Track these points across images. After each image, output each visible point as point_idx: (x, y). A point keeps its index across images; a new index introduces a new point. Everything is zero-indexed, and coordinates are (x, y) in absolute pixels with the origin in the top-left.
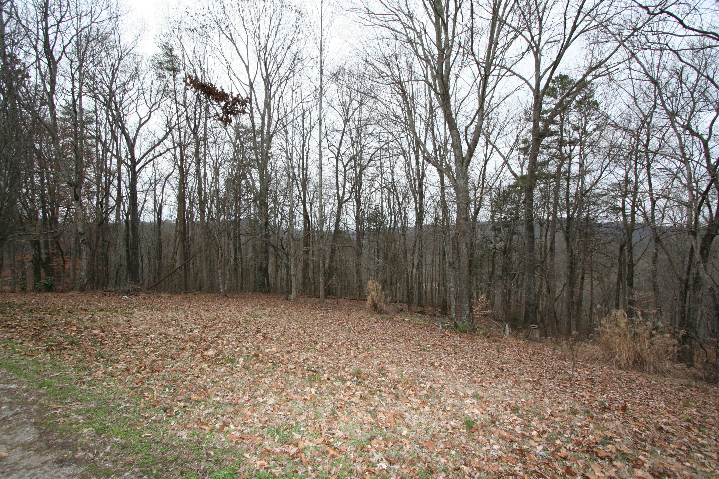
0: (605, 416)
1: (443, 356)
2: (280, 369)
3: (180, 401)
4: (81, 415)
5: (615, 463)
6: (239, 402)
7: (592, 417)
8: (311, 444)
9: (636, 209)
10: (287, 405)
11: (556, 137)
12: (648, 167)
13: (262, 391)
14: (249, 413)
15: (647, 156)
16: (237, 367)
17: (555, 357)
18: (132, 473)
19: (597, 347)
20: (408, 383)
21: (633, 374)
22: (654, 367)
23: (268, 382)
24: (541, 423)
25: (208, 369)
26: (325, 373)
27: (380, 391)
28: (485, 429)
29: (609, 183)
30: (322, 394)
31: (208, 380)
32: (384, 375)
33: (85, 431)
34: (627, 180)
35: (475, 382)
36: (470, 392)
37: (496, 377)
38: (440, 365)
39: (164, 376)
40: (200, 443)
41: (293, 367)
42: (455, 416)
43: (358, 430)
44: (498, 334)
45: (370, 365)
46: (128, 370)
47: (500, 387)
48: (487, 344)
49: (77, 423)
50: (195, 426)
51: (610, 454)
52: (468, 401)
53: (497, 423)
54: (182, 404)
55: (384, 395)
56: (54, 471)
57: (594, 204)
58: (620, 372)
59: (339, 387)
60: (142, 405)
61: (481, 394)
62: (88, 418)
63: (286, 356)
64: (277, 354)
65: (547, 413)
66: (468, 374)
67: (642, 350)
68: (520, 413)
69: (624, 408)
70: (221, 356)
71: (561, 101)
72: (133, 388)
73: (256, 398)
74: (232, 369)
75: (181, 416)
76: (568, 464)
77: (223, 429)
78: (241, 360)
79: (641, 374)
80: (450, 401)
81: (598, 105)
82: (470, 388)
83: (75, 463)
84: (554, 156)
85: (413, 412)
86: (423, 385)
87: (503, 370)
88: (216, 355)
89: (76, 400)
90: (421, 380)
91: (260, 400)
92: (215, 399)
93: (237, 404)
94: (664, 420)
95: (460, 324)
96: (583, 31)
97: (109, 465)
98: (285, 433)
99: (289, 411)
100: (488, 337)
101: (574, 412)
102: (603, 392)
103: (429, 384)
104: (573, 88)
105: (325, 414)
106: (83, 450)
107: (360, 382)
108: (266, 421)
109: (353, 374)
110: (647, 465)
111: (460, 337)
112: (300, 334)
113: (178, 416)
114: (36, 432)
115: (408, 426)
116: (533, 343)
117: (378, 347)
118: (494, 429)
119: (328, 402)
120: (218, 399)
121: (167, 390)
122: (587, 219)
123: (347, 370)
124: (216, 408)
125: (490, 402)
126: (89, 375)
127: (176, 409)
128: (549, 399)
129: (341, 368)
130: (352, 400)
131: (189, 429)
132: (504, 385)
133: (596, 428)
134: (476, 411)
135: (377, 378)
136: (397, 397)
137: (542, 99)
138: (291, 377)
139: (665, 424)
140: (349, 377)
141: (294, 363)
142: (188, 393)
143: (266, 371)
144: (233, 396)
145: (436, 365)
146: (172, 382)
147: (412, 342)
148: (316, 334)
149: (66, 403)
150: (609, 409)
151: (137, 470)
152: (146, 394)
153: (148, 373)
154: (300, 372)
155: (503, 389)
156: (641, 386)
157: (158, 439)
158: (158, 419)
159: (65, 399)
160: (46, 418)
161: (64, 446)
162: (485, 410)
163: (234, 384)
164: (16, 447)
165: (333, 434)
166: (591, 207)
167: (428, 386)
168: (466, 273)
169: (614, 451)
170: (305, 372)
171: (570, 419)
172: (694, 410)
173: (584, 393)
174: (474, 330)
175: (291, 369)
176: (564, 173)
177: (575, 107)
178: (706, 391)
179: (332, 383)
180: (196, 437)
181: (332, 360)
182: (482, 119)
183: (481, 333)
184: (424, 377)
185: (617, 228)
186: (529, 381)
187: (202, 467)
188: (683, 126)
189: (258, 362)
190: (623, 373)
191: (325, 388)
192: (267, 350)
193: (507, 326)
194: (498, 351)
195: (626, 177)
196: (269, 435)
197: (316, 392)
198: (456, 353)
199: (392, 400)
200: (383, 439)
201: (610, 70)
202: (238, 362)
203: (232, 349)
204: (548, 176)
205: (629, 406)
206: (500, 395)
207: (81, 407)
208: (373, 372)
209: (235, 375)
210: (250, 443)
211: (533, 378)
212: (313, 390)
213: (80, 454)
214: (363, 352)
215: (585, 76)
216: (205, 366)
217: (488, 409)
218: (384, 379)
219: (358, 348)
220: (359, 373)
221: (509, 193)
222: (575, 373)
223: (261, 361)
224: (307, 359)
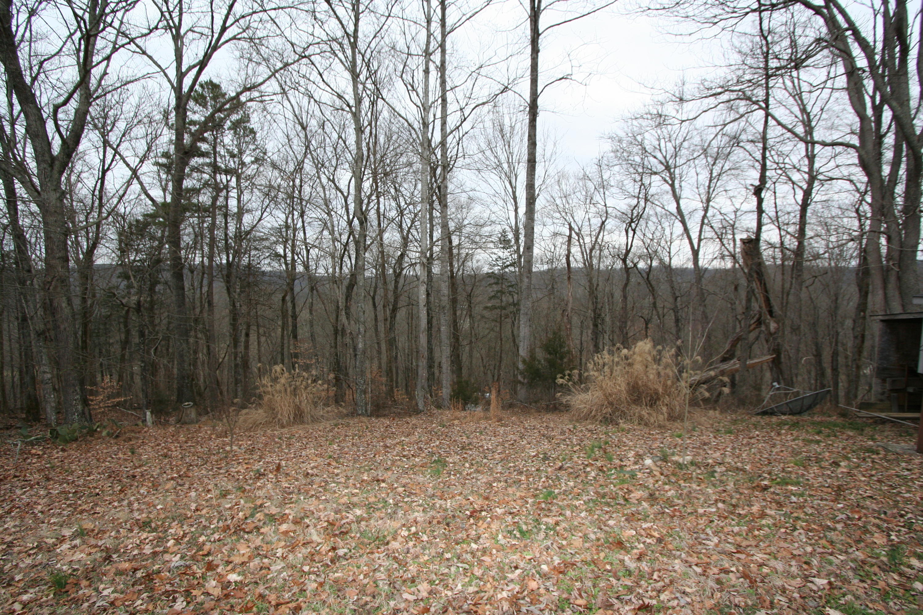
0: (259, 484)
1: (19, 492)
5: (262, 530)
7: (244, 491)
9: (296, 257)
11: (208, 160)
12: (302, 215)
15: (301, 203)
17: (213, 436)
19: (260, 411)
21: (294, 429)
22: (312, 416)
24: (182, 527)
28: (92, 575)
29: (269, 226)
34: (287, 227)
35: (82, 511)
36: (67, 532)
37: (121, 491)
38: (11, 511)
42: (33, 584)
44: (134, 427)
47: (125, 503)
48: (115, 448)
51: (258, 524)
52: (65, 547)
53: (115, 556)
57: (256, 249)
58: (283, 430)
61: (88, 525)
65: (190, 510)
66: (70, 505)
67: (300, 402)
68: (153, 525)
69: (279, 467)
71: (212, 115)
76: (211, 558)
79: (301, 426)
80: (26, 562)
81: (255, 133)
82: (69, 525)
84: (206, 184)
87: (134, 477)
94: (312, 465)
95: (63, 430)
96: (234, 38)
100: (117, 436)
101: (224, 495)
102: (261, 457)
104: (225, 104)
110: (291, 517)
111: (63, 450)
116: (185, 427)
118: (108, 567)
122: (249, 266)
125: (104, 532)
128: (197, 490)
132: (132, 498)
133: (246, 502)
134: (78, 556)
137: (186, 104)
139: (312, 469)
150: (264, 475)
155: (130, 504)
156: (300, 439)
162: (96, 546)
166: (253, 253)
168: (71, 346)
169: (262, 518)
171: (219, 505)
172: (335, 446)
173: (240, 468)
174: (92, 433)
176: (220, 208)
177: (229, 129)
178: (348, 425)
182: (86, 101)
183: (104, 433)
185: (280, 277)
186: (172, 479)
188: (329, 179)
190: (285, 430)
193: (148, 413)
194: (133, 453)
195: (286, 222)
198: (48, 480)
201: (264, 98)
204: (199, 209)
205: (283, 463)
206: (122, 515)
211: (178, 472)
215: (238, 94)
217: (100, 543)
221: (146, 224)
222: (235, 448)
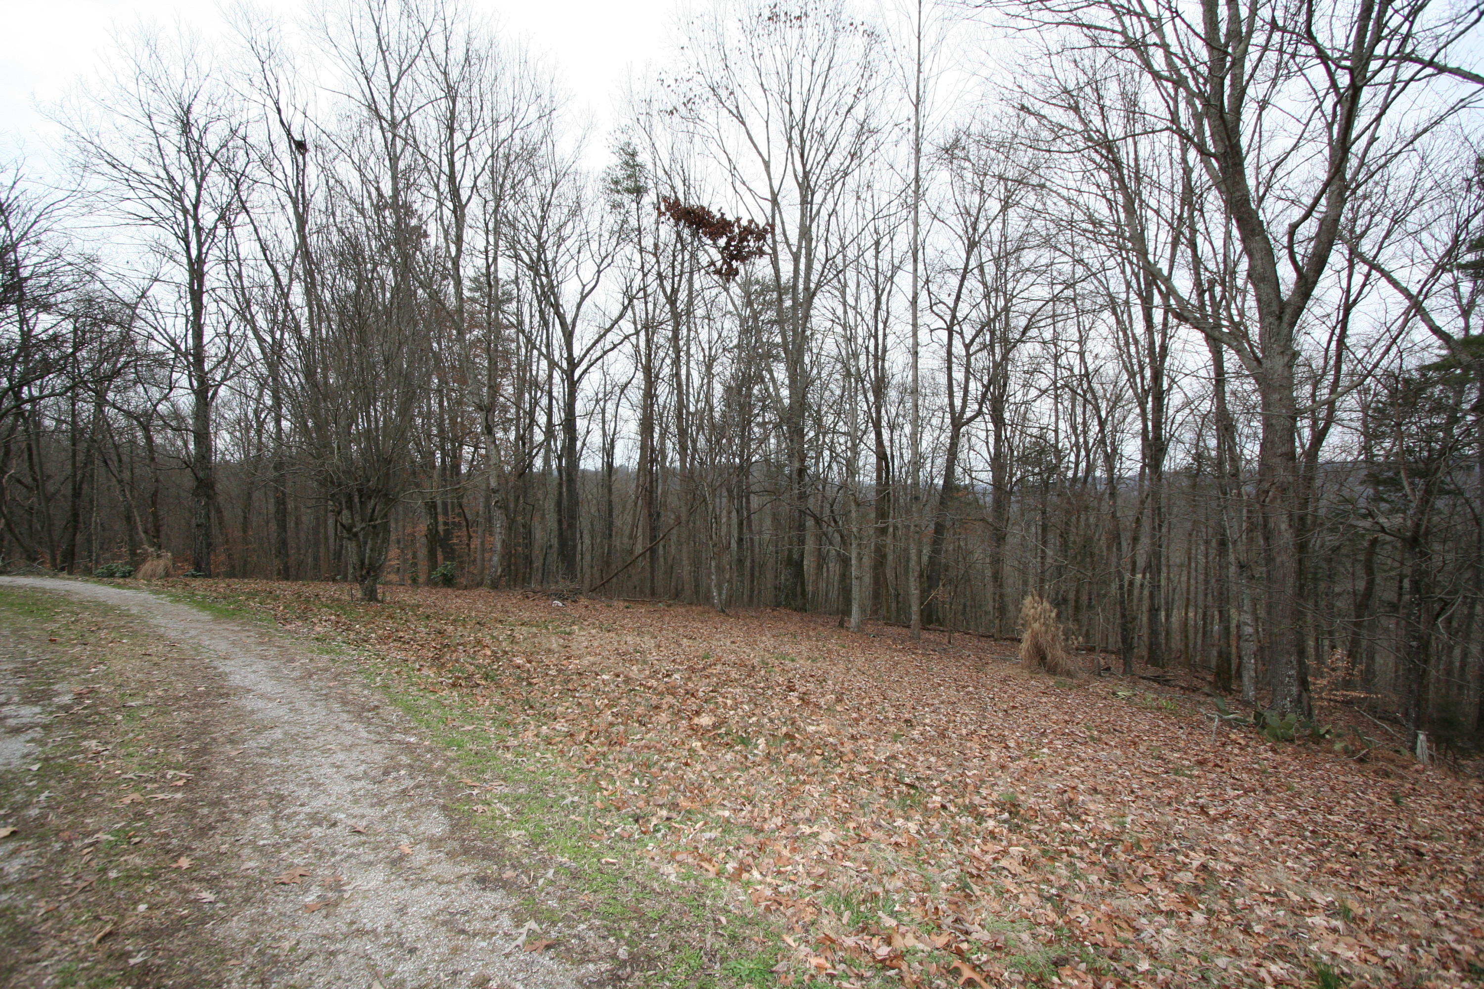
1: (1232, 793)
2: (839, 770)
3: (661, 806)
4: (507, 804)
6: (766, 827)
8: (920, 946)
10: (861, 850)
13: (808, 811)
14: (786, 853)
16: (755, 755)
18: (590, 928)
20: (1139, 847)
23: (816, 795)
25: (702, 752)
26: (934, 793)
27: (1071, 855)
30: (932, 837)
31: (705, 773)
32: (1077, 818)
33: (515, 834)
35: (1334, 873)
36: (1321, 898)
37: (1399, 870)
38: (1225, 816)
39: (630, 754)
40: (700, 895)
41: (864, 769)
42: (1280, 953)
43: (1025, 936)
44: (1394, 755)
45: (1038, 789)
46: (572, 735)
47: (1416, 899)
48: (1360, 780)
49: (502, 817)
50: (690, 860)
52: (1318, 920)
54: (664, 813)
55: (1080, 865)
56: (474, 895)
59: (968, 828)
60: (598, 803)
61: (1356, 908)
62: (519, 812)
63: (848, 747)
64: (831, 740)
66: (1309, 850)
70: (723, 730)
72: (582, 770)
73: (796, 824)
74: (746, 758)
75: (664, 836)
77: (740, 875)
78: (762, 741)
80: (1264, 911)
82: (1321, 887)
83: (504, 887)
85: (1161, 919)
86: (1180, 858)
87: (1421, 854)
88: (715, 726)
89: (498, 777)
90: (1175, 845)
91: (806, 829)
92: (720, 813)
93: (760, 830)
95: (1272, 718)
97: (553, 903)
98: (862, 908)
99: (866, 863)
100: (1362, 760)
103: (1197, 859)
105: (944, 885)
106: (514, 867)
107: (1018, 826)
108: (822, 876)
109: (1000, 806)
111: (1274, 751)
112: (876, 703)
113: (659, 835)
114: (446, 821)
115: (1152, 955)
117: (1055, 750)
119: (947, 859)
120: (727, 813)
121: (637, 782)
123: (984, 792)
124: (724, 831)
125: (1386, 936)
126: (515, 735)
127: (654, 821)
129: (971, 788)
130: (1003, 863)
131: (681, 863)
132: (1428, 897)
134: (1344, 951)
135: (1058, 822)
136: (1114, 876)
138: (864, 791)
140: (991, 811)
141: (868, 762)
142: (673, 793)
143: (811, 770)
144: (752, 812)
145: (1212, 812)
146: (644, 769)
147: (1142, 749)
148: (909, 705)
149: (485, 781)
151: (597, 922)
152: (603, 783)
153: (603, 744)
154: (880, 782)
155: (1427, 908)
157: (628, 873)
158: (626, 835)
159: (483, 772)
160: (458, 800)
161: (486, 855)
162: (1374, 953)
163: (752, 788)
164: (422, 841)
165: (967, 933)
167: (1196, 864)
168: (1290, 591)
170: (892, 784)
174: (1317, 738)
175: (861, 774)
179: (953, 817)
180: (692, 882)
181: (950, 766)
182: (1339, 201)
183: (1338, 746)
184: (1184, 838)
187: (708, 945)
189: (793, 751)
191: (937, 826)
192: (811, 729)
193: (1422, 737)
194: (1397, 802)
196: (830, 908)
197: (918, 832)
198: (1267, 791)
199: (1101, 881)
200: (1088, 971)
202: (756, 746)
203: (742, 717)
206: (1418, 922)
207: (506, 790)
208: (1049, 806)
209: (752, 772)
210: (794, 915)
212: (913, 827)
213: (509, 874)
214: (1019, 758)
216: (696, 744)
217: (1382, 952)
218: (1077, 827)
219: (1007, 747)
220: (1014, 805)
221: (1427, 383)
223: (800, 750)
224: (894, 757)
